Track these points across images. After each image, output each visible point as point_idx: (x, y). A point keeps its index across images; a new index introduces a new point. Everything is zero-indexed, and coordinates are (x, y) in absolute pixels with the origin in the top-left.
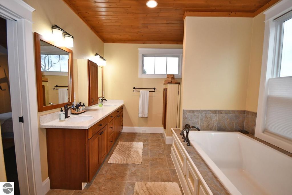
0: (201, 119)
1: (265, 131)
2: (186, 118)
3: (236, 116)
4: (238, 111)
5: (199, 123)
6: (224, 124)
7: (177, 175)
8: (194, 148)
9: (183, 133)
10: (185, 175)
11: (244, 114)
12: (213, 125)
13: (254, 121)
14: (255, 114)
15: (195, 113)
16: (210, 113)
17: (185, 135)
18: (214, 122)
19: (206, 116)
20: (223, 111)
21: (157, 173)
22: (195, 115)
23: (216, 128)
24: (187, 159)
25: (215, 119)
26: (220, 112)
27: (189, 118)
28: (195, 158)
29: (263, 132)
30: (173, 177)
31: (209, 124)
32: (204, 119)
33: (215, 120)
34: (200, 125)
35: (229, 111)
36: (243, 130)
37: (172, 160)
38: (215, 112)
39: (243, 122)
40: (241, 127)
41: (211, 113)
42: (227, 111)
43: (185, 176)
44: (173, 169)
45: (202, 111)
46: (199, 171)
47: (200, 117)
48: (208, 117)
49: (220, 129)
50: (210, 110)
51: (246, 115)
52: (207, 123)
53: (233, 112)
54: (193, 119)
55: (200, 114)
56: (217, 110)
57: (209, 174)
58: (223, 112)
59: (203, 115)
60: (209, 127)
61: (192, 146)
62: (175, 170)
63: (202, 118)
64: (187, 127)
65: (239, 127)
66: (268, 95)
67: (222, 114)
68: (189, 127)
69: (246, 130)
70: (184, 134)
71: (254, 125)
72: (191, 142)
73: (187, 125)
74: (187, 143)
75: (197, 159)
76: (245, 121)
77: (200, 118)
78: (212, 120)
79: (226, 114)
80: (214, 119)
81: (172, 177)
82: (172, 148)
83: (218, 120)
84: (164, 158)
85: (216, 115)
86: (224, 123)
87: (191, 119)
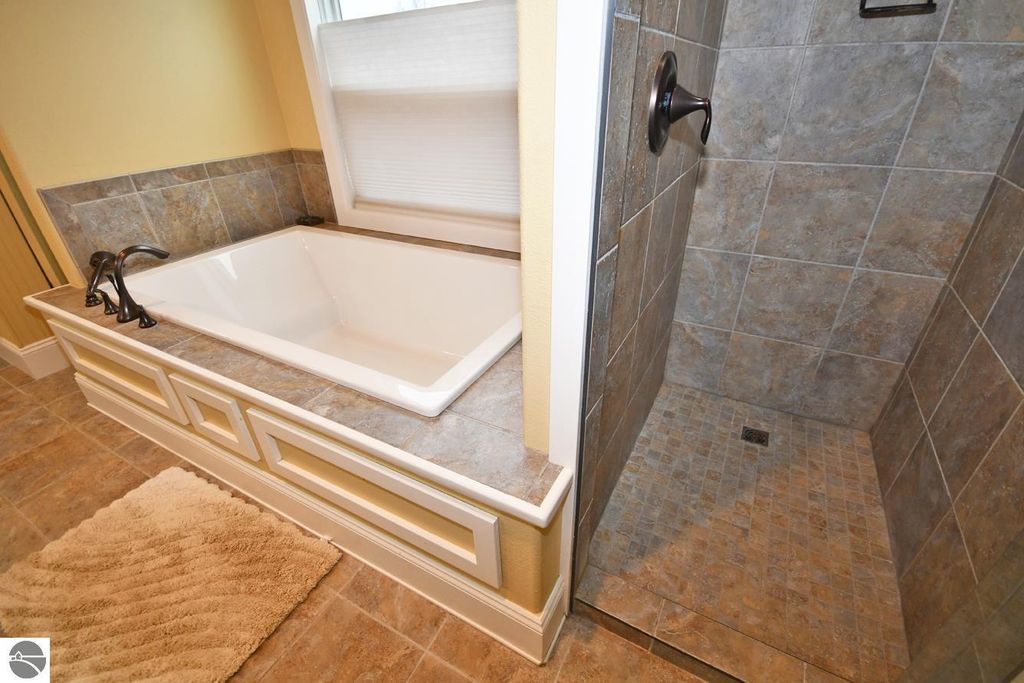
0: (152, 216)
1: (357, 201)
2: (79, 228)
3: (273, 176)
4: (270, 155)
5: (151, 234)
6: (248, 211)
7: (159, 448)
8: (174, 325)
9: (98, 295)
10: (190, 424)
11: (293, 162)
12: (210, 225)
13: (325, 180)
14: (318, 157)
15: (113, 195)
16: (180, 183)
17: (114, 296)
18: (211, 212)
19: (165, 197)
20: (222, 163)
21: (63, 496)
22: (115, 205)
23: (225, 234)
24: (169, 369)
25: (208, 199)
26: (215, 169)
27: (95, 224)
28: (195, 350)
29: (354, 207)
30: (147, 461)
31: (196, 227)
32: (164, 213)
33: (209, 203)
34: (157, 239)
35: (244, 160)
36: (308, 217)
37: (109, 418)
38: (195, 172)
39: (299, 190)
40: (298, 207)
41: (182, 180)
42: (236, 160)
43: (190, 427)
44: (130, 443)
45: (140, 180)
46: (224, 375)
47: (143, 208)
48: (175, 199)
49: (242, 233)
50: (173, 170)
51: (299, 166)
52: (186, 225)
53: (258, 159)
54: (114, 223)
55: (136, 193)
56: (202, 165)
57: (257, 367)
58: (225, 168)
59: (155, 196)
60: (198, 238)
61: (164, 321)
62: (142, 438)
63: (153, 208)
64: (104, 265)
65: (293, 210)
66: (332, 85)
67: (224, 175)
68: (113, 258)
69: (315, 215)
70: (105, 296)
71: (329, 192)
72: (153, 309)
73: (98, 255)
74: (138, 320)
75: (203, 349)
76: (304, 186)
77: (145, 212)
78: (197, 209)
79: (238, 172)
80: (206, 202)
81: (143, 465)
82: (79, 378)
83: (221, 204)
84: (65, 432)
85: (207, 184)
86: (243, 209)
87: (105, 227)
